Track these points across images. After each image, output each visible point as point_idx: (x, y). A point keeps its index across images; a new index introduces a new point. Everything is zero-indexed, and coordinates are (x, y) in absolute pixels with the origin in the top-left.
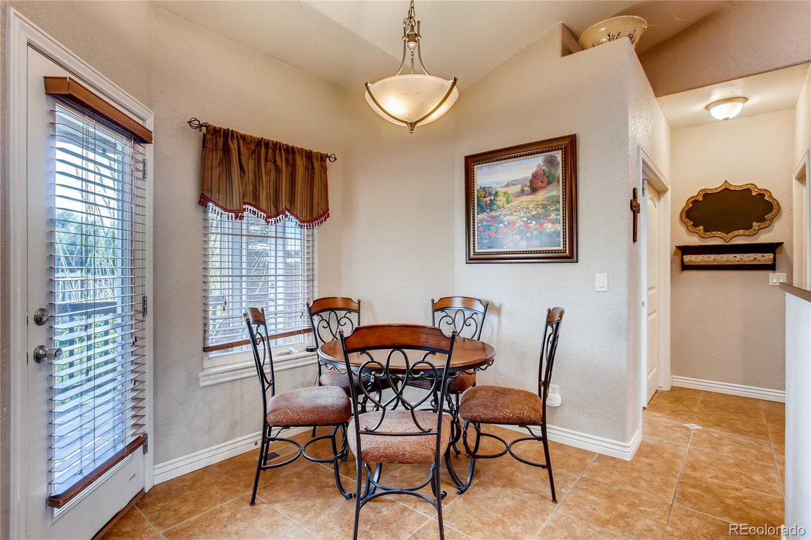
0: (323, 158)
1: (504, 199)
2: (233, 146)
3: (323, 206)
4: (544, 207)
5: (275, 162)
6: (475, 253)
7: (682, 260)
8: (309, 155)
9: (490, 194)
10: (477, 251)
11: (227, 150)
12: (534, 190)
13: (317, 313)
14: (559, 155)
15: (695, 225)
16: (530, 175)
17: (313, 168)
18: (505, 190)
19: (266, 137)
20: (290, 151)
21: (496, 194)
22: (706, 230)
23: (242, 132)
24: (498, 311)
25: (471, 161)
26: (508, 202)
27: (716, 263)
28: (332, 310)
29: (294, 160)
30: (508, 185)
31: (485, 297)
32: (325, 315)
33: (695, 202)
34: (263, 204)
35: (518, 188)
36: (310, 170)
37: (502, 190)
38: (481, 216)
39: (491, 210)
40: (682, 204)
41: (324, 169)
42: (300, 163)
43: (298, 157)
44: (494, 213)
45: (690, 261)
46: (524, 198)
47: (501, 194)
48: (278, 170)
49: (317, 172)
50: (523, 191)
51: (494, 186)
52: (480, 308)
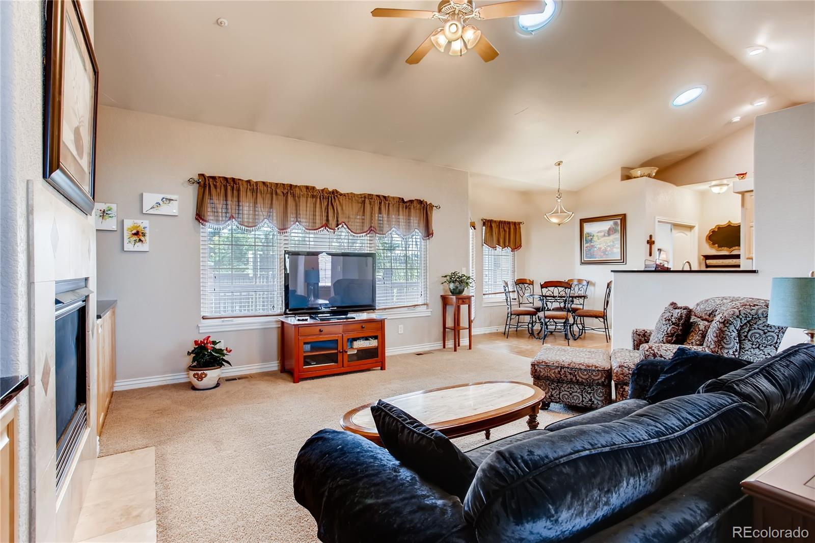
0: (519, 223)
1: (597, 238)
2: (493, 225)
3: (519, 243)
4: (613, 242)
5: (504, 228)
6: (584, 261)
7: (706, 262)
8: (515, 224)
9: (591, 236)
10: (585, 260)
11: (491, 226)
12: (609, 235)
13: (518, 284)
14: (619, 221)
15: (714, 244)
16: (607, 229)
17: (516, 228)
18: (597, 234)
19: (501, 220)
20: (509, 223)
21: (593, 236)
22: (719, 247)
23: (495, 220)
24: (594, 285)
25: (583, 221)
26: (598, 239)
27: (723, 264)
28: (523, 284)
29: (510, 226)
30: (598, 232)
31: (588, 279)
32: (520, 285)
33: (713, 232)
34: (501, 244)
35: (603, 234)
36: (515, 229)
37: (595, 234)
38: (587, 245)
39: (591, 242)
40: (707, 232)
41: (520, 228)
42: (512, 227)
43: (511, 225)
44: (592, 244)
45: (710, 263)
46: (605, 238)
47: (595, 236)
48: (505, 231)
49: (517, 229)
50: (604, 235)
51: (592, 232)
52: (585, 283)
